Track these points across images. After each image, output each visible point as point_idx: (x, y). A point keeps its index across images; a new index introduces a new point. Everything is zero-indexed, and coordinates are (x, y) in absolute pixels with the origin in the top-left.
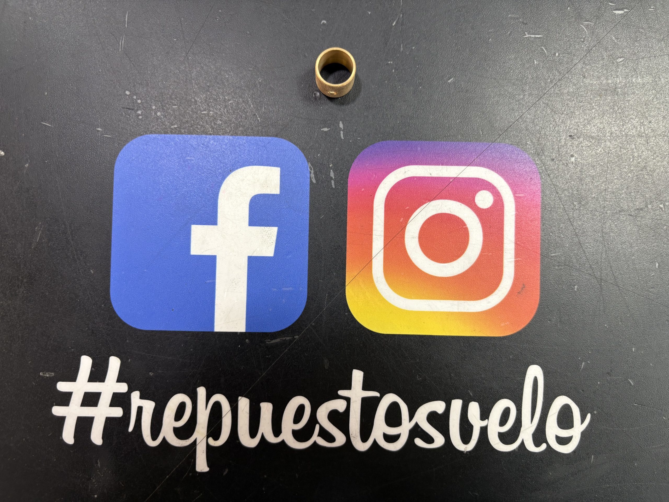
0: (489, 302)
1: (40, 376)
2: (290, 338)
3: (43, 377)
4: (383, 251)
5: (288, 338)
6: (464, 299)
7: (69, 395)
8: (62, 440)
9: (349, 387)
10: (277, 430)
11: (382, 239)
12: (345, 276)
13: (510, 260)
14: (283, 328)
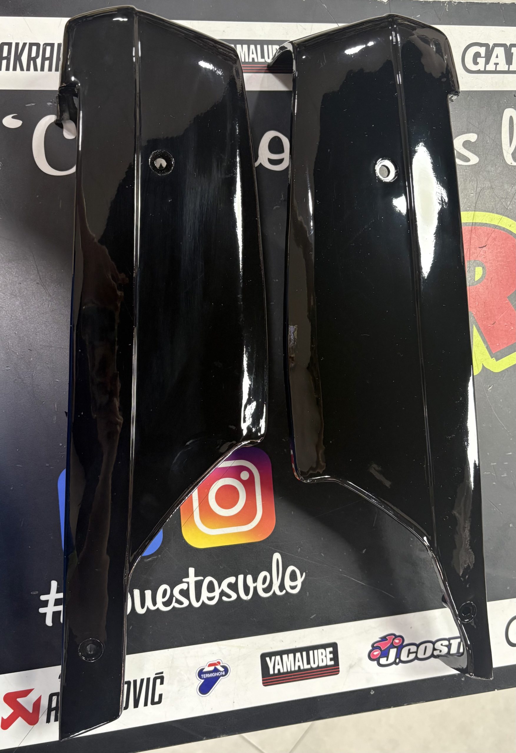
0: (252, 525)
1: (31, 594)
2: (156, 557)
3: (32, 595)
4: (198, 507)
5: (155, 557)
6: (240, 525)
7: (47, 602)
8: (46, 625)
9: (187, 576)
10: (154, 603)
11: (197, 501)
12: (181, 522)
13: (259, 503)
14: (152, 553)
